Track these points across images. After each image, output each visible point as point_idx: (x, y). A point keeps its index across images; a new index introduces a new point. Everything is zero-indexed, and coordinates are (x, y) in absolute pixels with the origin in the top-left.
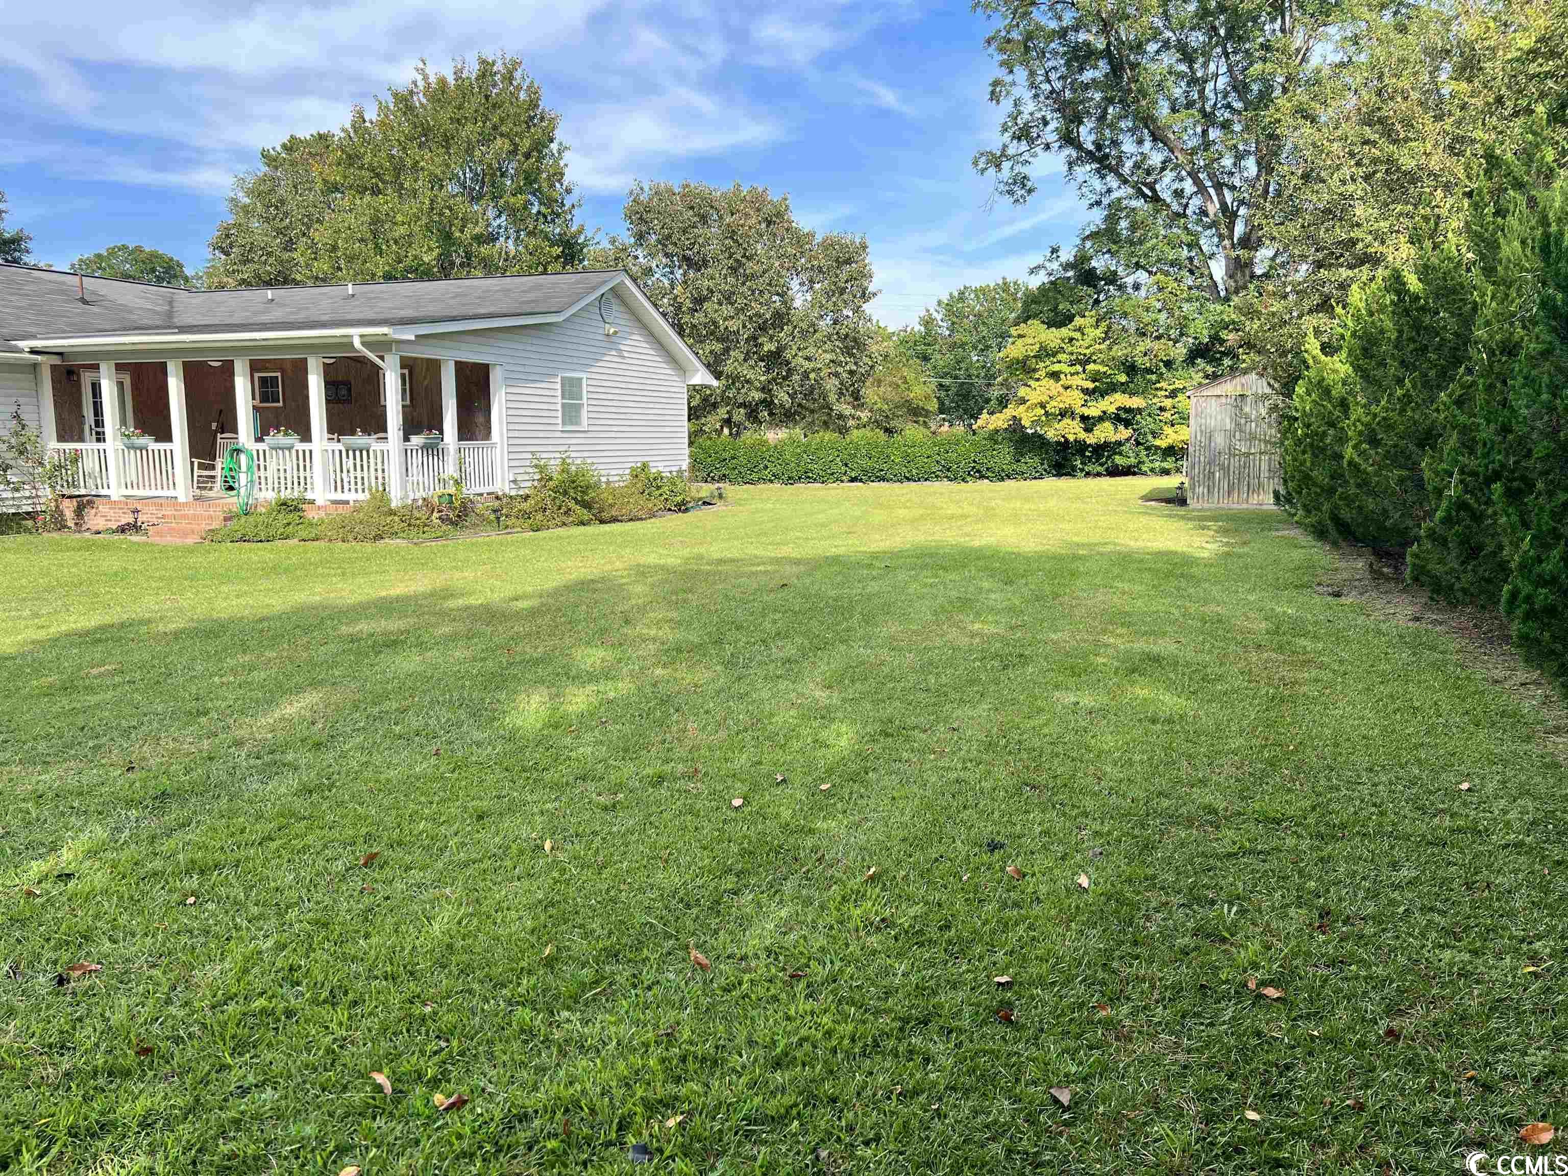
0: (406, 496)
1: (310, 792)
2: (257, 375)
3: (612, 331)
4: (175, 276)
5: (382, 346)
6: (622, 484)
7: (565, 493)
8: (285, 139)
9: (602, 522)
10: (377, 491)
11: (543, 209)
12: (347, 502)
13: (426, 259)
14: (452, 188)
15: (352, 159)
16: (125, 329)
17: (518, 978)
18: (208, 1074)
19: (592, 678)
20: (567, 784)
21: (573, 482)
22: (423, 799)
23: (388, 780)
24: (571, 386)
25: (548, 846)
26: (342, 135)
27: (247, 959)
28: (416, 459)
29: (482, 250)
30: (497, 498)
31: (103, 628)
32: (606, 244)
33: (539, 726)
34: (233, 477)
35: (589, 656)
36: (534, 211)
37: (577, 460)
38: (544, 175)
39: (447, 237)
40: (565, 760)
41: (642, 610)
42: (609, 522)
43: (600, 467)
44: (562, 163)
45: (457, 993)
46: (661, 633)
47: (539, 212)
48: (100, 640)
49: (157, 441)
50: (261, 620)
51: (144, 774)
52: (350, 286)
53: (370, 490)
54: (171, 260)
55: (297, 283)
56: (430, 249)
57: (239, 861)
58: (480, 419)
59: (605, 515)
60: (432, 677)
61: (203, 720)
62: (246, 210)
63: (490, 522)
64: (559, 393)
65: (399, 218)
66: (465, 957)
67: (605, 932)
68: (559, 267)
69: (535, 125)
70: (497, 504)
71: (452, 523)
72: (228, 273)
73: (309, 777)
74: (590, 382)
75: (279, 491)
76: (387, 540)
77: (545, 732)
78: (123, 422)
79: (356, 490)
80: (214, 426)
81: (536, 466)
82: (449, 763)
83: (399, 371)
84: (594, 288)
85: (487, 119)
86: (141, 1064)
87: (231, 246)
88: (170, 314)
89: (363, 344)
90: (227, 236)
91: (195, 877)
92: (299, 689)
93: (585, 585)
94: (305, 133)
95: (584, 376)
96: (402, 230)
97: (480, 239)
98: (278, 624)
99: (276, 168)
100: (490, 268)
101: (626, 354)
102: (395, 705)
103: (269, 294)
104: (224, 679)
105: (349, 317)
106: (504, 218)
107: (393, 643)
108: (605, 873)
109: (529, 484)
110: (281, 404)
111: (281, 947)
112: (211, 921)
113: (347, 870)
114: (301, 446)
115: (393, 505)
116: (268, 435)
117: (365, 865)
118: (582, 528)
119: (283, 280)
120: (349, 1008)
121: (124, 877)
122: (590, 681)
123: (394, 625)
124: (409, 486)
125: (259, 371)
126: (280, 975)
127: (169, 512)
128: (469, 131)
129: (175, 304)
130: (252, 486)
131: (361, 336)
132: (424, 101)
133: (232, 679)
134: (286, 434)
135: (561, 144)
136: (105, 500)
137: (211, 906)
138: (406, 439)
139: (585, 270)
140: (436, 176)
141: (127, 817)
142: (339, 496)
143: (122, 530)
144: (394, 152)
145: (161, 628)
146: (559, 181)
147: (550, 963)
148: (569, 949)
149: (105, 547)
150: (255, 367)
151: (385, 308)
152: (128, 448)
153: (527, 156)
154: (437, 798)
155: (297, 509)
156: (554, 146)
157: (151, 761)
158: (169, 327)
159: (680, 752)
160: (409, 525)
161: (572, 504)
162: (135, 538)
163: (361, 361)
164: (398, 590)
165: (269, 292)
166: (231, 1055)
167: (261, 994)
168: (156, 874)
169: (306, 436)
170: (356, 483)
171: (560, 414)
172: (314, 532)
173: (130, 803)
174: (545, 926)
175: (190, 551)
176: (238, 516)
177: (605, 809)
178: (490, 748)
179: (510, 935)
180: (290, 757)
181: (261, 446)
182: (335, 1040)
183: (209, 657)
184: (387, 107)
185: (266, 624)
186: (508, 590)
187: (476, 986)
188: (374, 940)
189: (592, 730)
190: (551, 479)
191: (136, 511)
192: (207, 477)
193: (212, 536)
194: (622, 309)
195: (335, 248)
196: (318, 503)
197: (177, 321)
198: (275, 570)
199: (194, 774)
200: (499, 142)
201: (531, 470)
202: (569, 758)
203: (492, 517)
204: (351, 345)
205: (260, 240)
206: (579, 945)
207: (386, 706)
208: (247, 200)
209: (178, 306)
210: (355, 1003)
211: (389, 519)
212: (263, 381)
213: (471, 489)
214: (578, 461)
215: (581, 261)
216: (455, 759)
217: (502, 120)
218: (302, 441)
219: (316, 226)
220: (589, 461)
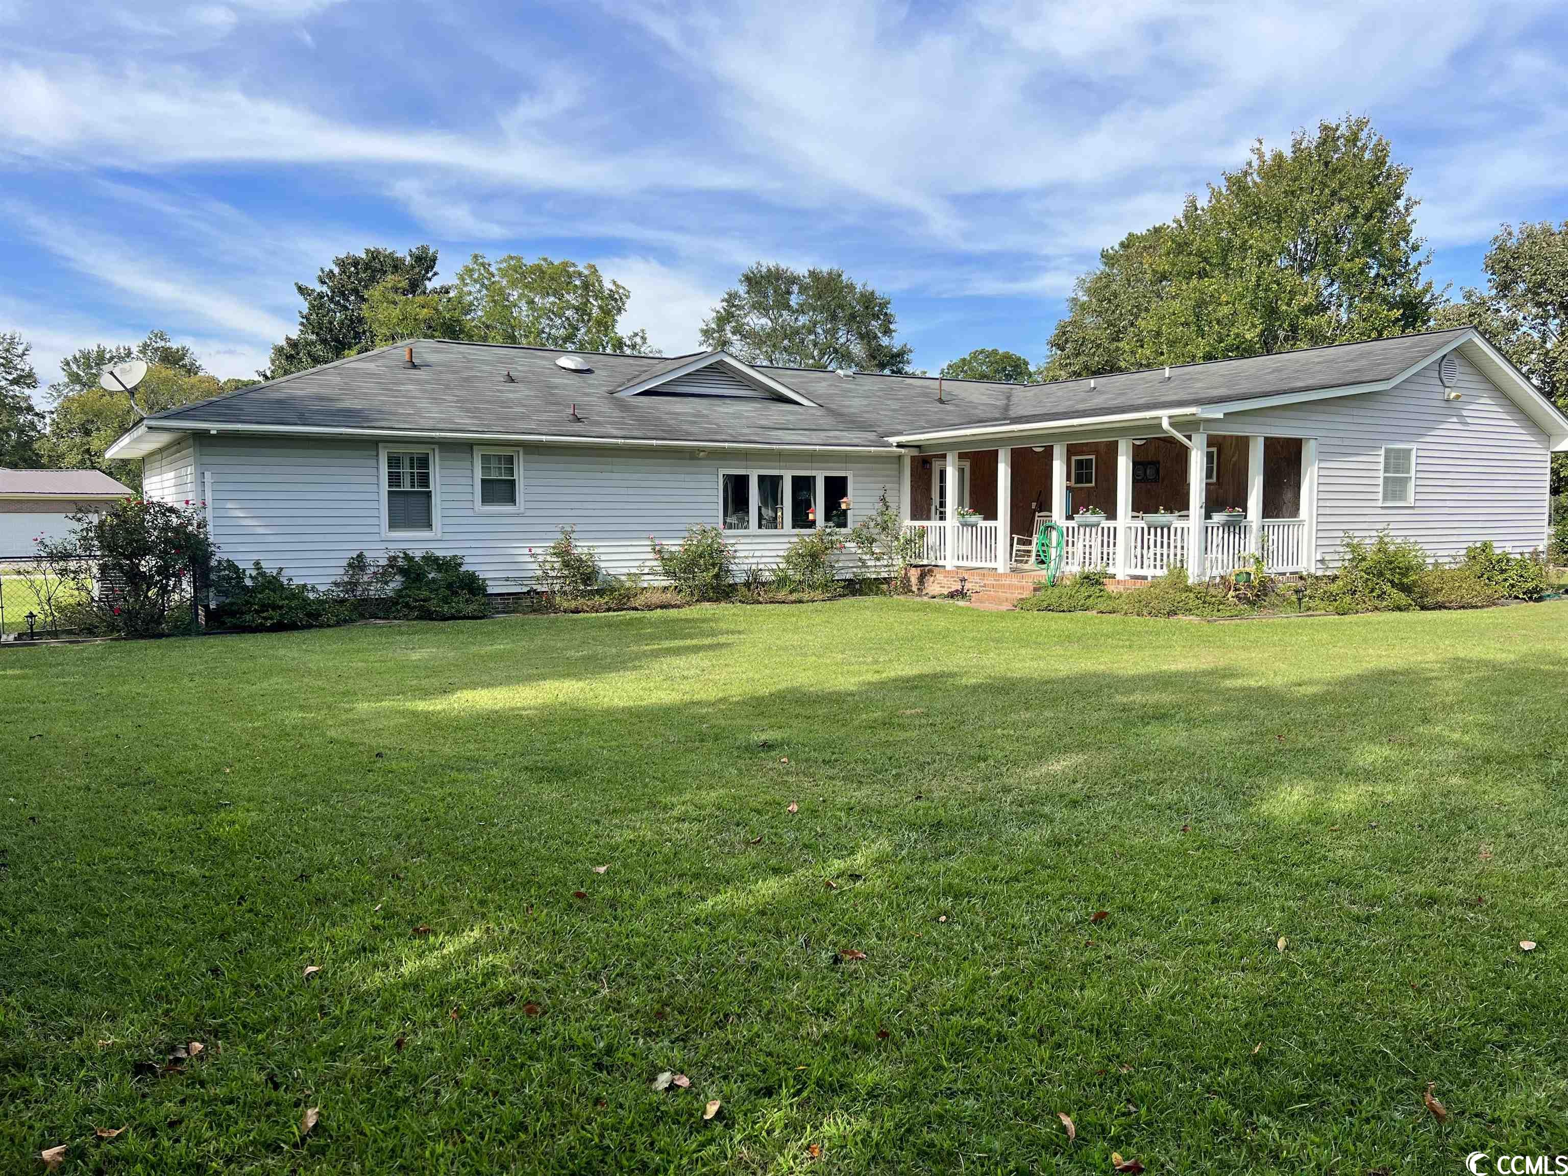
0: (1203, 573)
1: (1059, 845)
2: (1074, 458)
3: (1453, 395)
4: (1021, 373)
5: (1189, 425)
6: (1453, 566)
7: (1381, 574)
8: (1123, 238)
9: (1423, 608)
10: (1175, 568)
11: (1383, 271)
12: (1145, 578)
13: (1248, 337)
14: (1281, 262)
15: (1181, 247)
16: (969, 423)
17: (1220, 1067)
18: (926, 1069)
19: (1368, 775)
20: (1317, 884)
21: (1391, 563)
22: (1162, 871)
23: (1132, 846)
24: (1397, 458)
25: (1281, 943)
26: (1175, 225)
27: (975, 981)
28: (1217, 537)
29: (1310, 321)
30: (1301, 578)
31: (921, 677)
32: (1458, 299)
33: (1297, 819)
34: (1044, 552)
35: (1371, 753)
36: (1373, 273)
37: (1396, 539)
38: (1387, 236)
39: (1271, 312)
40: (1320, 860)
41: (1447, 708)
42: (1434, 609)
43: (1425, 547)
44: (1409, 220)
45: (1155, 1064)
46: (1466, 738)
47: (1378, 275)
48: (916, 687)
49: (985, 519)
50: (1047, 682)
51: (928, 804)
52: (1167, 369)
53: (1168, 566)
54: (1019, 359)
55: (1120, 370)
56: (1254, 326)
57: (986, 894)
58: (1288, 495)
59: (1428, 601)
60: (1194, 754)
61: (982, 765)
62: (1083, 307)
63: (1290, 604)
64: (1381, 466)
65: (1224, 298)
66: (1170, 1032)
67: (1328, 1048)
68: (1397, 330)
69: (1379, 184)
70: (1300, 584)
71: (1249, 602)
72: (1062, 367)
73: (1061, 830)
74: (1421, 453)
75: (1084, 566)
76: (1180, 616)
77: (1303, 827)
78: (961, 503)
79: (1155, 566)
80: (1034, 505)
81: (1348, 545)
82: (1194, 841)
83: (1205, 449)
84: (1433, 351)
85: (1325, 185)
86: (879, 1044)
87: (1067, 341)
88: (1007, 408)
89: (1171, 424)
90: (1064, 333)
91: (950, 899)
92: (1067, 749)
93: (1382, 677)
94: (1141, 229)
95: (1414, 446)
96: (1226, 310)
97: (1307, 311)
98: (1061, 688)
99: (1113, 265)
100: (1317, 339)
101: (1469, 420)
102: (1152, 776)
103: (1092, 383)
104: (1005, 732)
105: (1163, 399)
106: (1336, 286)
107: (1161, 716)
108: (1341, 988)
109: (1339, 564)
110: (1093, 484)
111: (1005, 977)
112: (954, 941)
113: (1077, 923)
114: (1106, 524)
115: (1190, 582)
116: (1078, 513)
117: (1095, 921)
118: (1397, 614)
119: (1110, 368)
120: (1053, 1049)
121: (897, 887)
122: (1367, 779)
123: (1165, 698)
124: (1208, 564)
125: (1076, 454)
126: (1001, 1001)
127: (990, 581)
128: (1303, 202)
129: (1012, 399)
130: (1060, 561)
131: (1170, 417)
132: (1258, 180)
133: (1012, 732)
134: (1094, 513)
135: (1409, 199)
136: (942, 569)
137: (958, 928)
138: (1208, 516)
139: (1430, 331)
140: (1265, 252)
141: (909, 838)
142: (1139, 572)
143: (952, 595)
144: (1223, 234)
145: (964, 681)
146: (1404, 240)
147: (1258, 1062)
148: (1282, 1053)
149: (938, 609)
150: (1071, 451)
151: (1200, 388)
152: (963, 526)
153: (1368, 217)
154: (1174, 873)
155: (1098, 583)
156: (1401, 204)
157: (936, 794)
158: (1005, 419)
159: (1463, 874)
160: (1204, 602)
161: (1387, 587)
162: (961, 603)
163: (1170, 441)
164: (1180, 666)
165: (1092, 381)
166: (948, 1060)
167: (981, 1014)
168: (920, 889)
169: (1112, 514)
170: (1155, 560)
171: (1381, 489)
172: (1112, 604)
173: (912, 826)
174: (1261, 1024)
175: (1002, 616)
176: (1046, 587)
177: (1358, 919)
178: (1239, 833)
179: (1221, 1024)
180: (1047, 810)
181: (1071, 524)
182: (1035, 1073)
183: (997, 711)
184: (1220, 193)
185: (1049, 686)
186: (1294, 676)
187: (1175, 1063)
188: (1087, 993)
189: (1358, 832)
190: (1364, 559)
191: (963, 580)
192: (1024, 551)
193: (1022, 605)
194: (1468, 370)
195: (1158, 334)
196: (1118, 577)
197: (1012, 414)
198: (1068, 639)
199: (966, 811)
200: (1337, 208)
201: (1341, 549)
202: (1325, 858)
203: (1294, 598)
204: (1160, 426)
205: (1090, 334)
206: (1295, 1053)
207: (1143, 776)
208: (1085, 298)
209: (1014, 400)
210: (1059, 1046)
211: (1184, 595)
212: (1079, 463)
213: (1272, 568)
214: (1399, 541)
215: (1425, 322)
216: (1201, 838)
217: (1342, 185)
218: (1108, 519)
219: (1143, 315)
220: (1412, 540)
